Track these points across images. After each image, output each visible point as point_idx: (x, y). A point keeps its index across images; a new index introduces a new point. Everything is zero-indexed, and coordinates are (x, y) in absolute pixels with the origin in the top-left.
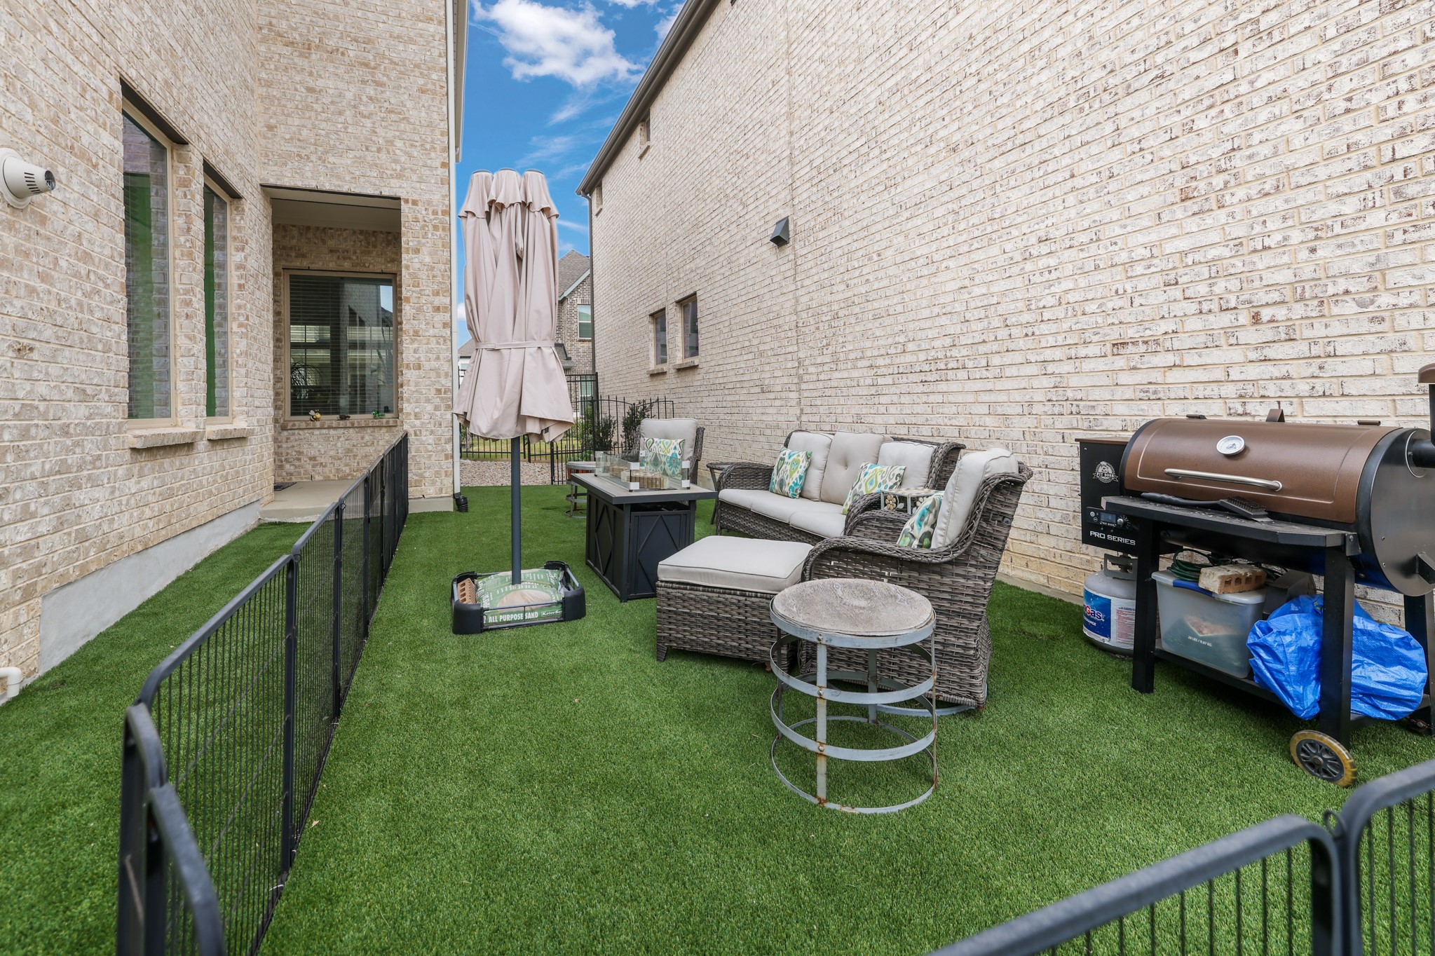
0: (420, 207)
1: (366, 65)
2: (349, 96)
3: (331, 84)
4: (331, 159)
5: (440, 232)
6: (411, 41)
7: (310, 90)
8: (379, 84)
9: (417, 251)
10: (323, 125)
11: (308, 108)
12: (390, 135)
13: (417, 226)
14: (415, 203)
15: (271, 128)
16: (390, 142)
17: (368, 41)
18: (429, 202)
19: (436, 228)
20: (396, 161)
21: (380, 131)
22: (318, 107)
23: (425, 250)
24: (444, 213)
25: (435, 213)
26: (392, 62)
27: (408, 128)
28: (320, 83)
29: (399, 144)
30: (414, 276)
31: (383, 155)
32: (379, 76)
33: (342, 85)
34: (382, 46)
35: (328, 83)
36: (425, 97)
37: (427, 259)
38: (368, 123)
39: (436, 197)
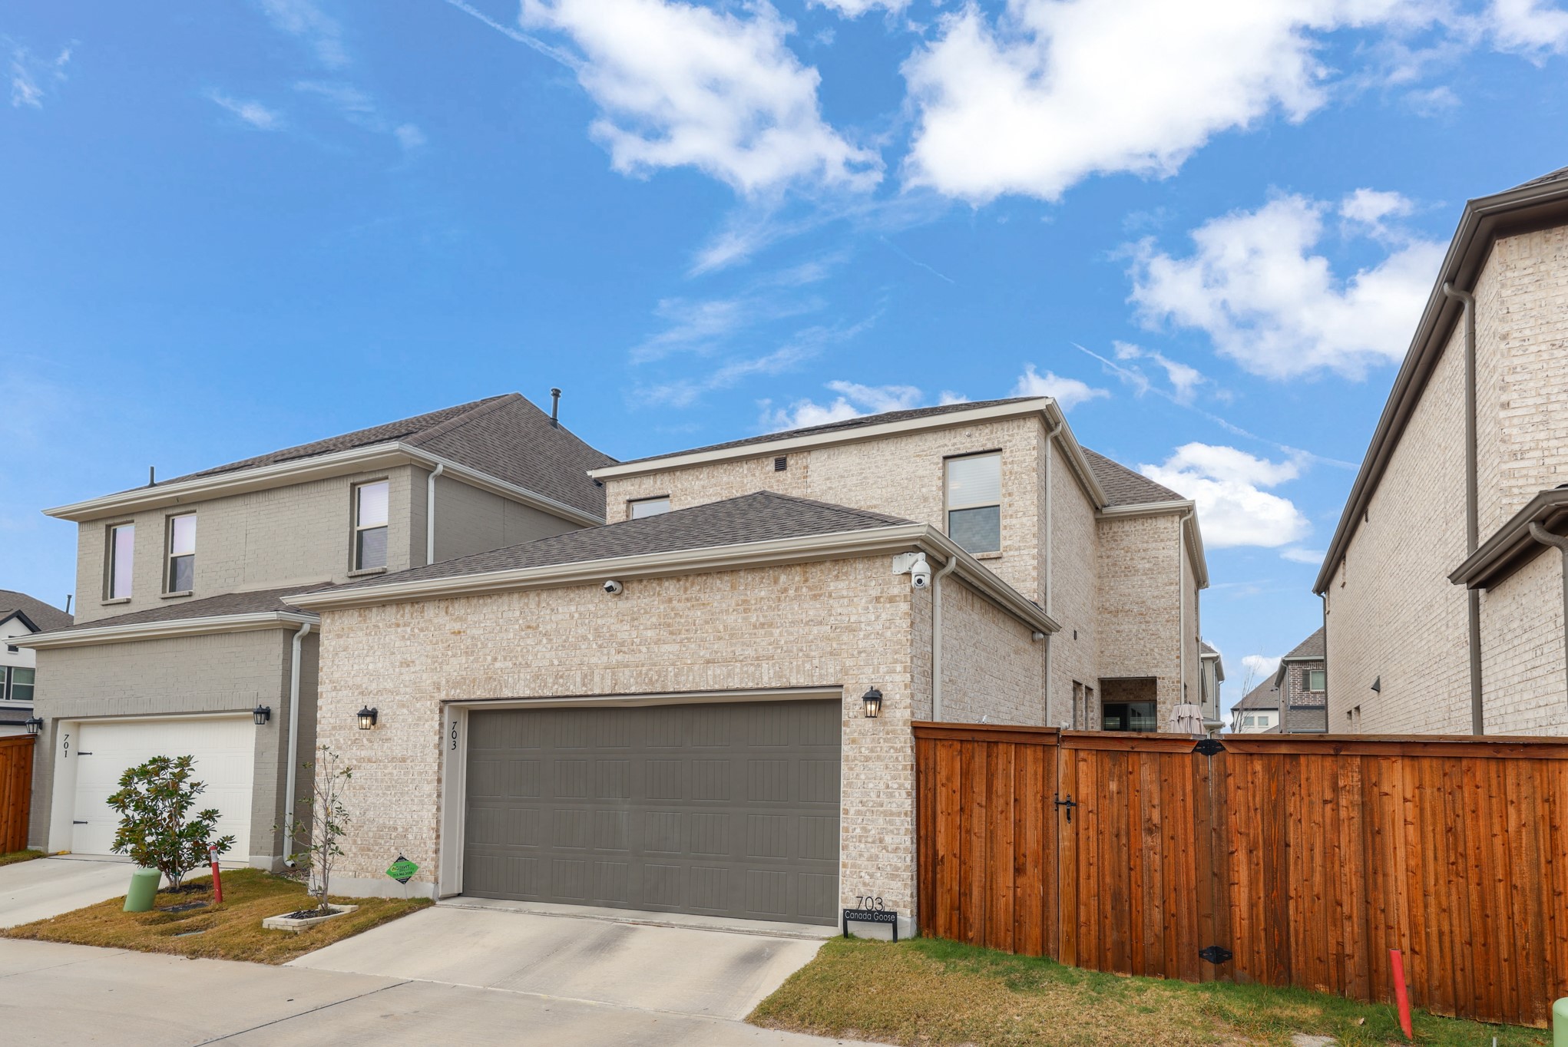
0: (1166, 681)
1: (1142, 614)
2: (1134, 631)
3: (1126, 627)
4: (1126, 662)
5: (1175, 692)
6: (1163, 597)
7: (1118, 632)
8: (1147, 622)
9: (1164, 703)
10: (1123, 647)
11: (1117, 640)
12: (1152, 647)
13: (1164, 690)
14: (1163, 679)
15: (1102, 652)
16: (1152, 650)
17: (1143, 602)
18: (1170, 678)
19: (1173, 690)
20: (1155, 659)
21: (1148, 645)
22: (1121, 639)
23: (1168, 702)
24: (1178, 682)
25: (1173, 682)
26: (1153, 610)
27: (1161, 641)
28: (1122, 627)
29: (1156, 650)
30: (1163, 715)
31: (1149, 657)
32: (1148, 619)
33: (1131, 626)
34: (1149, 603)
35: (1125, 627)
36: (1169, 624)
37: (1169, 707)
38: (1142, 642)
39: (1174, 675)
